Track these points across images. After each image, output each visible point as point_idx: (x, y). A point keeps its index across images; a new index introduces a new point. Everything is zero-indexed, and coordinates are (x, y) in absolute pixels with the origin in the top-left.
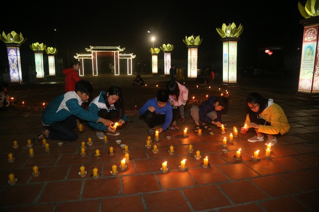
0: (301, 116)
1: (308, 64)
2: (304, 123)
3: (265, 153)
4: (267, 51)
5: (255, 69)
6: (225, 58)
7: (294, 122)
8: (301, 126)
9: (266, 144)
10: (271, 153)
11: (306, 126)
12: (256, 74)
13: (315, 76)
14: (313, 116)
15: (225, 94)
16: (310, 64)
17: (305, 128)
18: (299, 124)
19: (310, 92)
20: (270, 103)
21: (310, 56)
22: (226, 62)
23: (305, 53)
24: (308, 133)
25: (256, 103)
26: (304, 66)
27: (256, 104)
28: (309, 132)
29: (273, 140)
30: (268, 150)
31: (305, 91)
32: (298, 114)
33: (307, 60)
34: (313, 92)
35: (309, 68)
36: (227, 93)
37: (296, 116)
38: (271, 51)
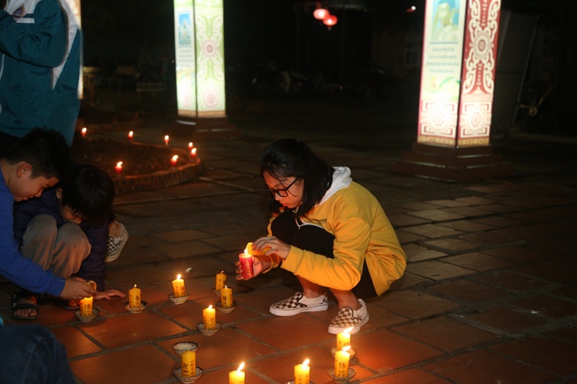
0: (434, 223)
1: (443, 53)
2: (444, 244)
3: (333, 367)
4: (320, 14)
5: (285, 74)
6: (181, 28)
7: (416, 243)
8: (438, 254)
9: (333, 330)
10: (354, 360)
11: (451, 254)
12: (287, 89)
13: (465, 91)
14: (468, 218)
15: (185, 156)
16: (449, 53)
17: (449, 259)
18: (430, 248)
19: (452, 142)
20: (341, 180)
21: (449, 28)
22: (185, 42)
23: (436, 18)
24: (460, 278)
25: (291, 176)
26: (433, 60)
27: (292, 179)
28: (463, 272)
29: (356, 313)
30: (344, 355)
31: (438, 140)
32: (424, 214)
33: (440, 39)
34: (460, 142)
35: (448, 68)
36: (194, 151)
37: (417, 221)
38: (332, 13)
